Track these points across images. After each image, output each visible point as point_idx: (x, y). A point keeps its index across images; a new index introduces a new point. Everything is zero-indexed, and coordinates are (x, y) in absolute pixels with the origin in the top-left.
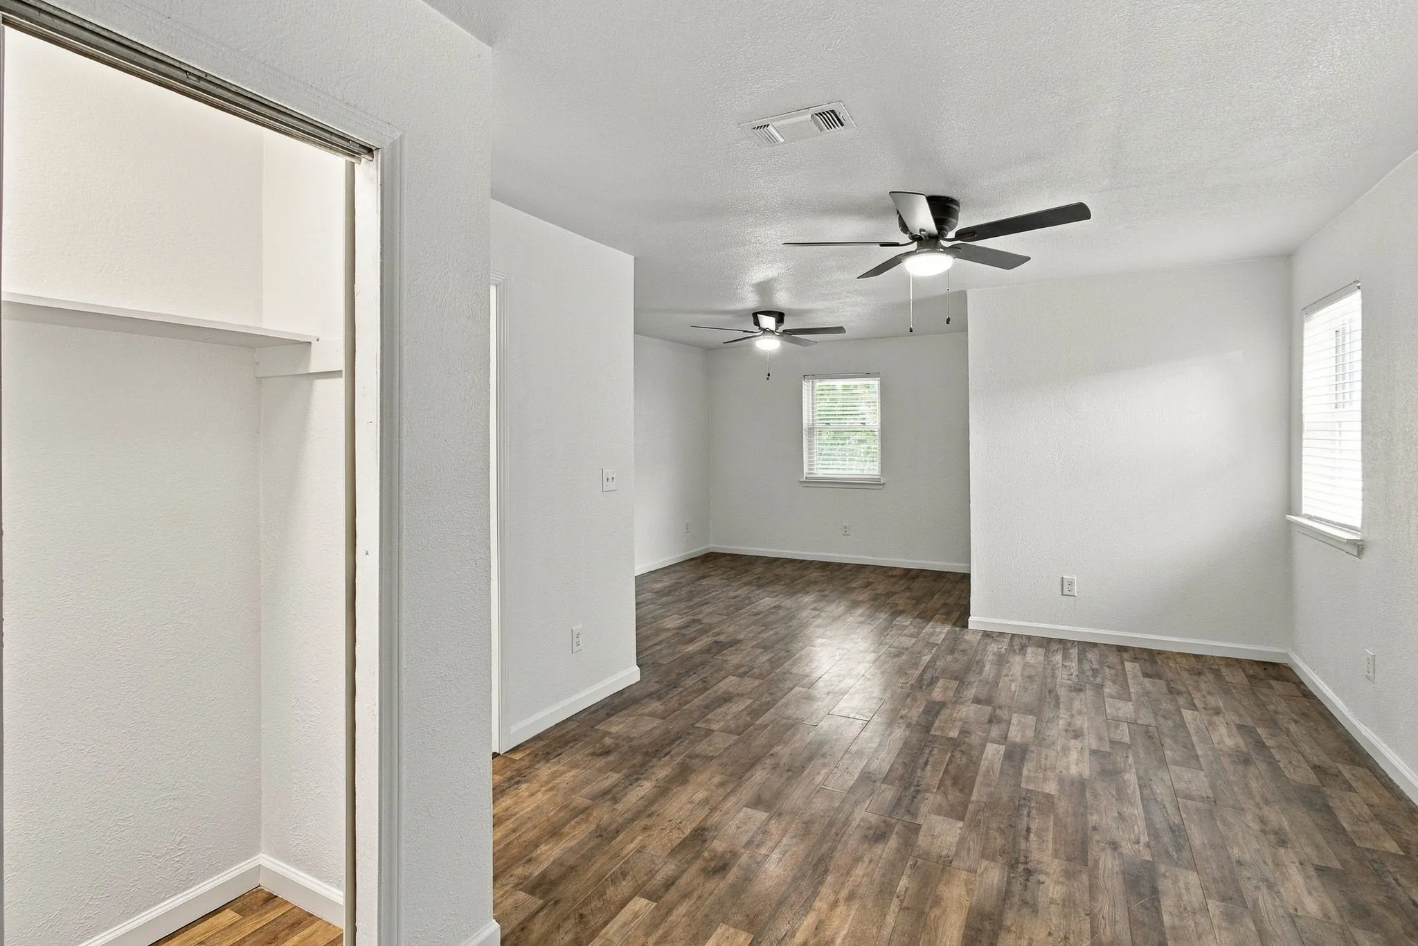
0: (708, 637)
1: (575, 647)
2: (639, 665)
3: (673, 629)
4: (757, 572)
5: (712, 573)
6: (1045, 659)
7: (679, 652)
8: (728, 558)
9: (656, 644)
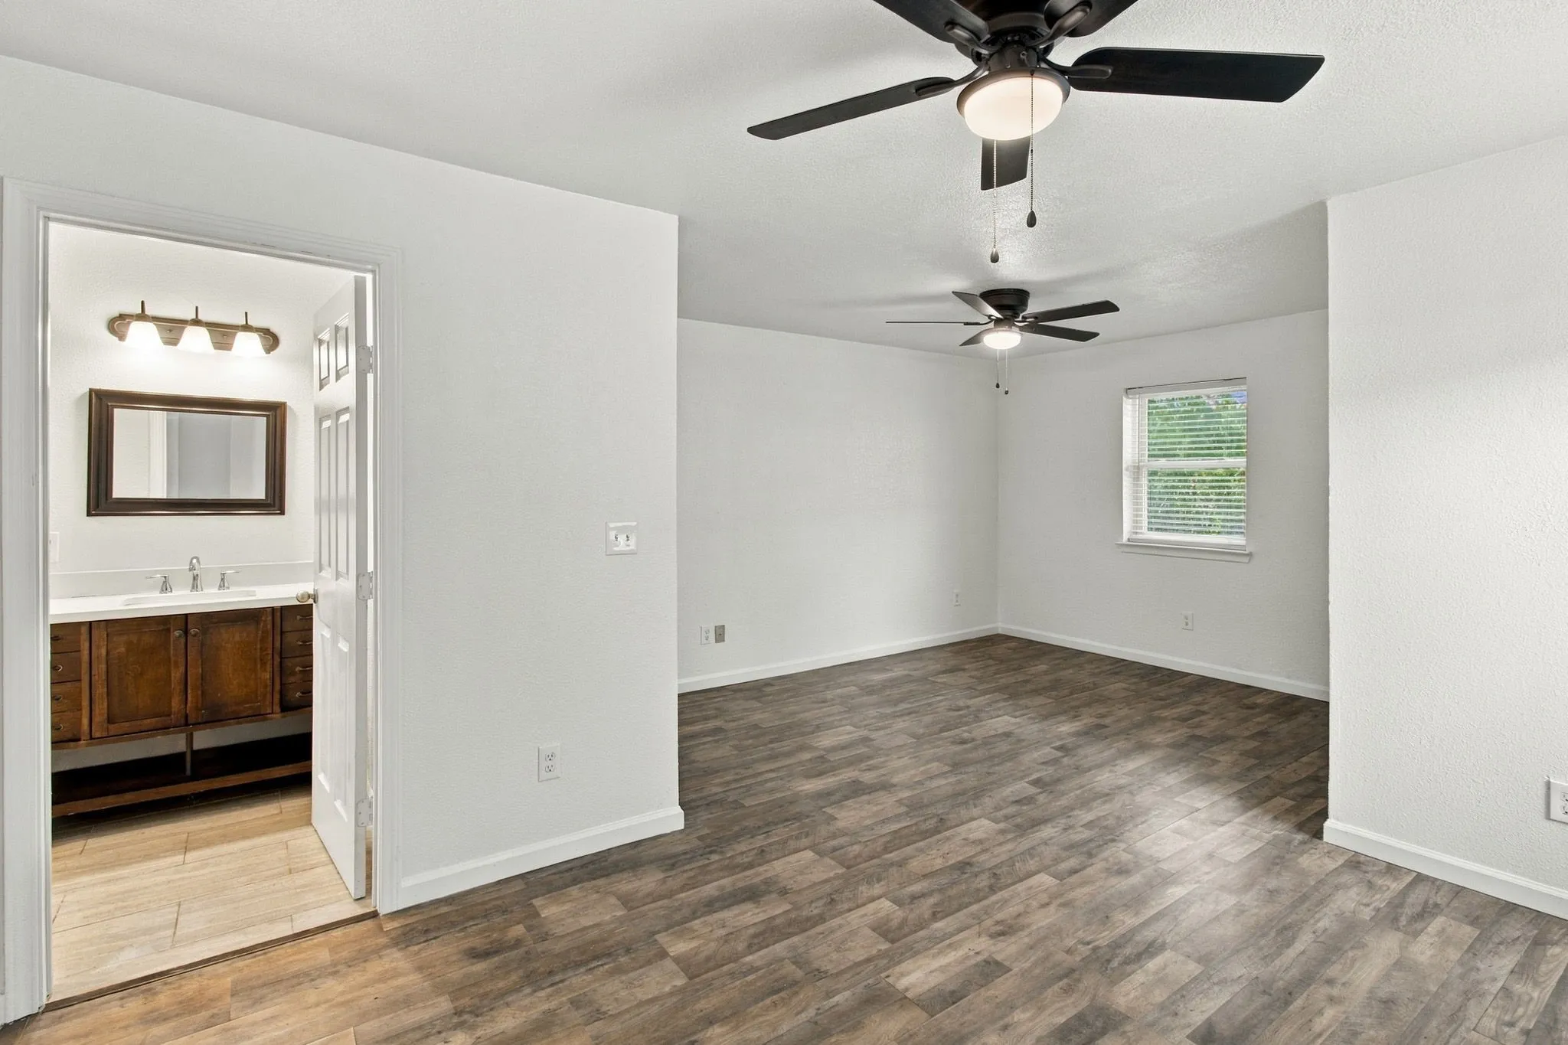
0: (854, 770)
1: (543, 772)
2: (682, 805)
3: (822, 749)
4: (1029, 672)
5: (967, 667)
6: (1461, 962)
7: (789, 789)
8: (1013, 645)
9: (772, 771)
